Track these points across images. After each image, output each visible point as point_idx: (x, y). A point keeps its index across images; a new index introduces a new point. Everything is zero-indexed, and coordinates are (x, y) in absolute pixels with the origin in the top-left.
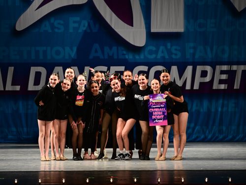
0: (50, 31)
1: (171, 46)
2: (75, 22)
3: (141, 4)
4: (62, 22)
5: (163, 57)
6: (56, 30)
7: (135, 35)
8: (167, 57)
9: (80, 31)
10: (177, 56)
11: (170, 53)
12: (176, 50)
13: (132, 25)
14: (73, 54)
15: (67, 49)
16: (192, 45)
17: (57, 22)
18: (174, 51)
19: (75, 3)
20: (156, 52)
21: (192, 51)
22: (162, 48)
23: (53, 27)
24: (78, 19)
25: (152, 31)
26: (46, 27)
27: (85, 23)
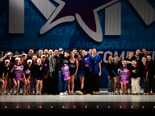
0: (56, 34)
1: (115, 42)
2: (68, 30)
3: (100, 21)
4: (62, 30)
5: (111, 47)
6: (59, 34)
7: (97, 36)
8: (112, 47)
9: (71, 34)
10: (117, 46)
11: (114, 45)
12: (117, 43)
14: (67, 45)
15: (64, 43)
17: (59, 30)
18: (116, 44)
19: (68, 21)
20: (107, 45)
21: (124, 44)
22: (110, 43)
23: (57, 32)
24: (70, 28)
25: (106, 34)
26: (54, 32)
27: (73, 31)
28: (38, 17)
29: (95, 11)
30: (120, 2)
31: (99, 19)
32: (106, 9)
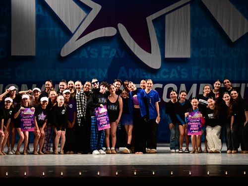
0: (87, 57)
1: (181, 68)
2: (106, 50)
3: (157, 36)
4: (96, 50)
5: (174, 77)
6: (92, 56)
8: (177, 77)
9: (110, 57)
10: (185, 76)
11: (179, 73)
12: (184, 71)
13: (150, 52)
14: (105, 74)
15: (100, 71)
16: (197, 67)
17: (92, 50)
18: (182, 73)
19: (106, 35)
20: (169, 73)
21: (196, 72)
22: (173, 70)
23: (89, 54)
24: (108, 47)
25: (166, 56)
26: (84, 54)
27: (114, 51)
28: (57, 29)
29: (149, 19)
30: (189, 5)
31: (156, 32)
32: (167, 16)
